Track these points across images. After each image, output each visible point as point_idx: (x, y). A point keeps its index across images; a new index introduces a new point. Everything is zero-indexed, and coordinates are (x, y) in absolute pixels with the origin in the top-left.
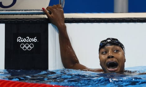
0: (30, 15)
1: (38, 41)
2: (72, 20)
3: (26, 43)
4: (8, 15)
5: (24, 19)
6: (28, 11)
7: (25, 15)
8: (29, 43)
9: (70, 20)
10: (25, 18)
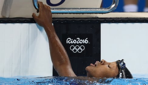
0: (81, 14)
1: (89, 43)
2: (126, 20)
4: (57, 14)
5: (74, 18)
6: (79, 9)
7: (76, 14)
8: (80, 45)
9: (124, 19)
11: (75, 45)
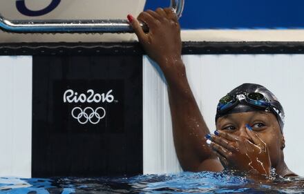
0: (98, 35)
1: (117, 101)
2: (203, 46)
3: (86, 104)
4: (40, 34)
5: (80, 43)
6: (92, 23)
7: (84, 34)
8: (94, 105)
9: (197, 46)
10: (83, 41)
11: (84, 105)
